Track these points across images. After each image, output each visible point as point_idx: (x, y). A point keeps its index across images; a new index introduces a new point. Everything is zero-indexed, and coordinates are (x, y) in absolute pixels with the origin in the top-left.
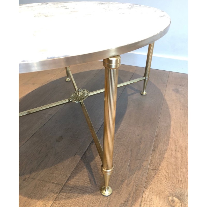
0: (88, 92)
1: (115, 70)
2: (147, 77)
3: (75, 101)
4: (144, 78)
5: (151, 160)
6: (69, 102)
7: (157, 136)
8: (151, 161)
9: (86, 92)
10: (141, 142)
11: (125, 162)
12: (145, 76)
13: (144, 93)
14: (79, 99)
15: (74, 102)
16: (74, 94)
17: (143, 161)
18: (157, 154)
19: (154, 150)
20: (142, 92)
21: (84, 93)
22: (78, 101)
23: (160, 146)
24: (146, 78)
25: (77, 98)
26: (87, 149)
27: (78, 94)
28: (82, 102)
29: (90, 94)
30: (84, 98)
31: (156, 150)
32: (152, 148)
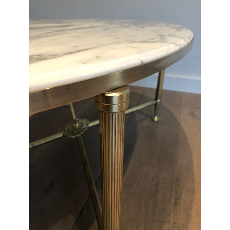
0: (88, 121)
1: (118, 114)
2: (159, 101)
3: (70, 135)
4: (155, 102)
5: (174, 221)
6: (63, 136)
7: (178, 180)
8: (175, 223)
9: (85, 122)
10: (157, 191)
11: (138, 226)
12: (156, 99)
13: (156, 119)
14: (76, 133)
15: (68, 136)
16: (70, 125)
17: (163, 224)
18: (181, 210)
19: (176, 204)
20: (153, 118)
21: (82, 124)
22: (74, 135)
23: (183, 197)
24: (157, 102)
25: (73, 131)
26: (85, 204)
27: (74, 125)
28: (79, 137)
29: (91, 125)
30: (82, 131)
31: (179, 203)
32: (173, 200)
